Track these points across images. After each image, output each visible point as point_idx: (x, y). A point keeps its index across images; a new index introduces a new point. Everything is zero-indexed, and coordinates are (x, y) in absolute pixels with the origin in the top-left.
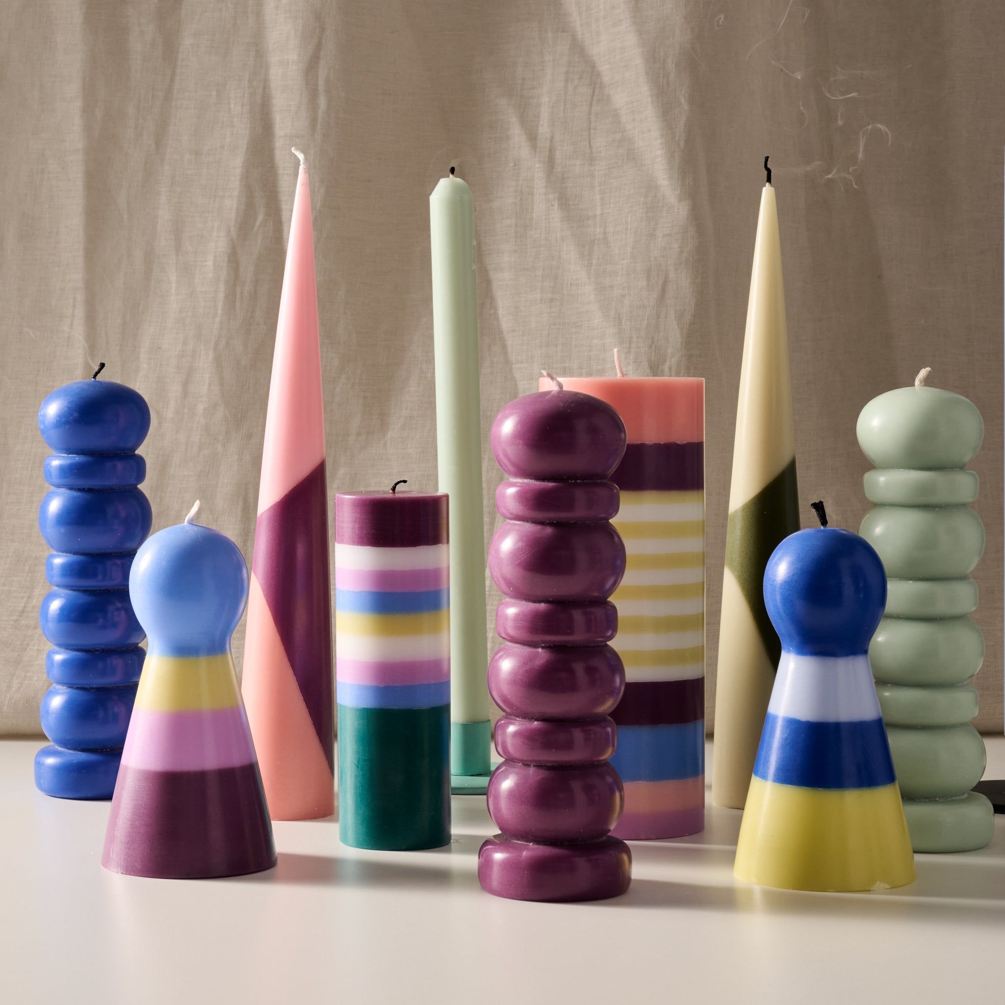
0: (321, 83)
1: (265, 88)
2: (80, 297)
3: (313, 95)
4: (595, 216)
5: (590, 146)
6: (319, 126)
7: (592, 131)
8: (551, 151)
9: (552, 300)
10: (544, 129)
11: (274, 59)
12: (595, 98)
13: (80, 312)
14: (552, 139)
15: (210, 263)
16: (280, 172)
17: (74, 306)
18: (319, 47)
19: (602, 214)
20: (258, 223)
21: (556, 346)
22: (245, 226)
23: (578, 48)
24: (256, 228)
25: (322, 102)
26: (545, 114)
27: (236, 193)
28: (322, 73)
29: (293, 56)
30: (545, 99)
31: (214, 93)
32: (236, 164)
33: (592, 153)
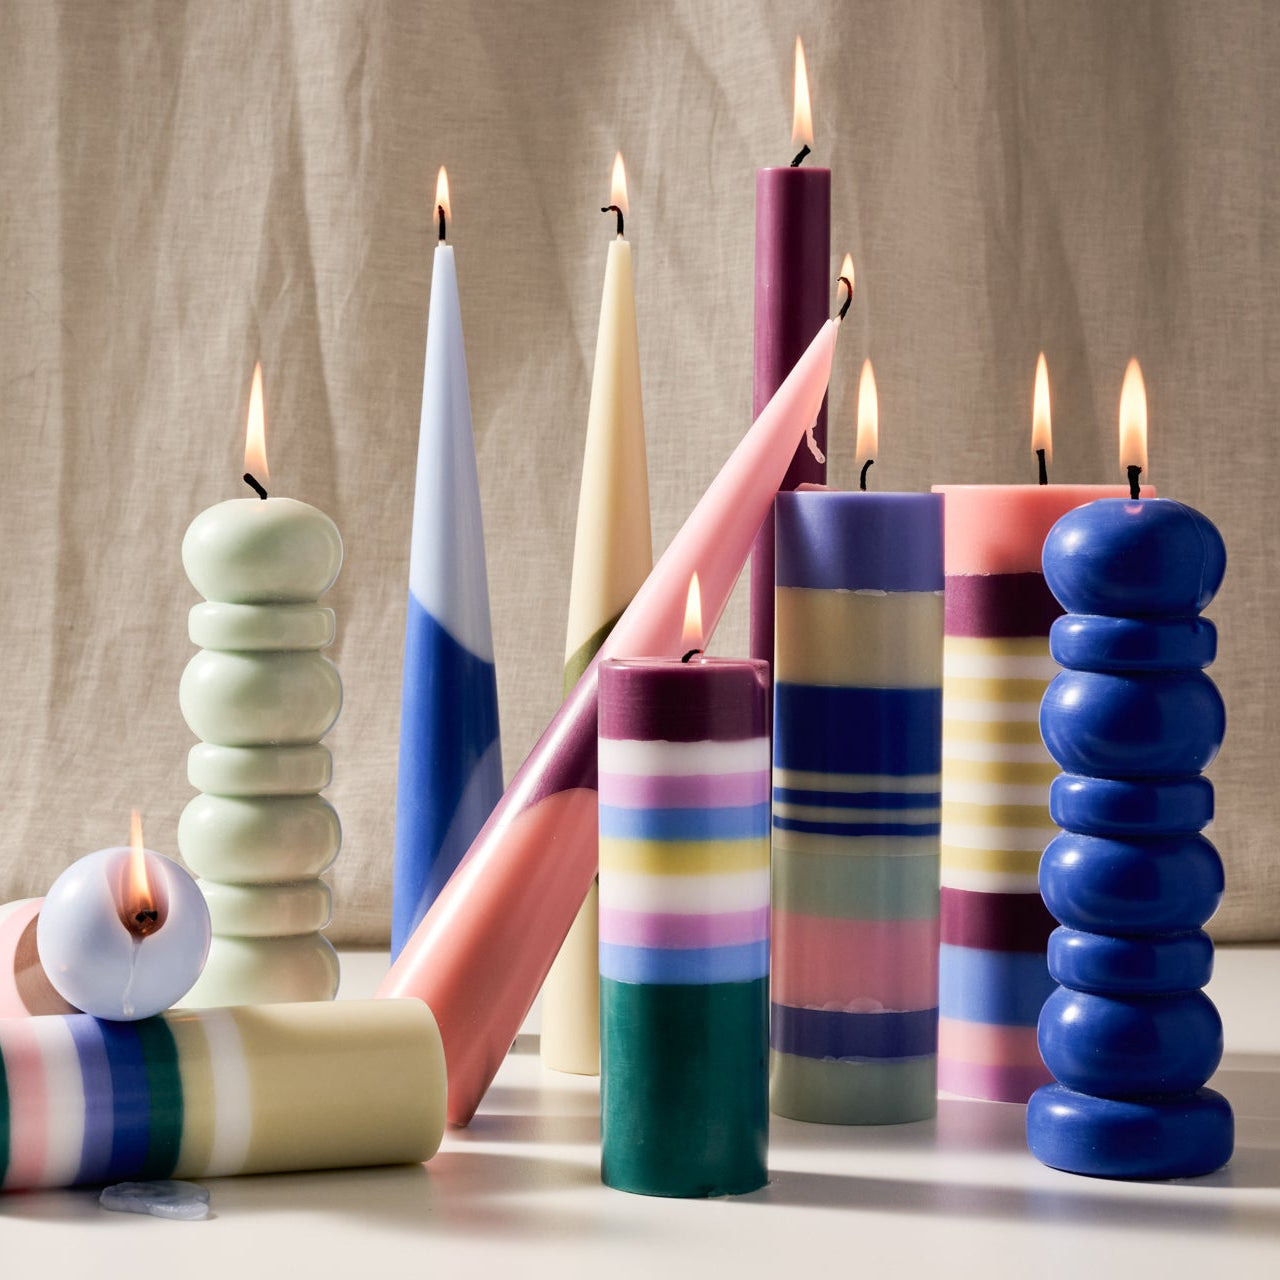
0: (364, 104)
1: (293, 114)
2: (57, 381)
3: (355, 120)
4: (716, 275)
5: (712, 187)
6: (362, 162)
7: (713, 166)
8: (661, 190)
9: (661, 384)
10: (651, 164)
11: (304, 76)
12: (717, 123)
13: (56, 401)
14: (661, 177)
15: (223, 339)
16: (313, 220)
17: (48, 393)
18: (362, 60)
19: (725, 273)
20: (285, 287)
21: (667, 442)
22: (268, 292)
23: (695, 60)
24: (282, 294)
25: (366, 129)
26: (653, 144)
27: (257, 248)
28: (365, 93)
29: (329, 71)
30: (653, 125)
31: (228, 120)
32: (257, 210)
33: (713, 194)
